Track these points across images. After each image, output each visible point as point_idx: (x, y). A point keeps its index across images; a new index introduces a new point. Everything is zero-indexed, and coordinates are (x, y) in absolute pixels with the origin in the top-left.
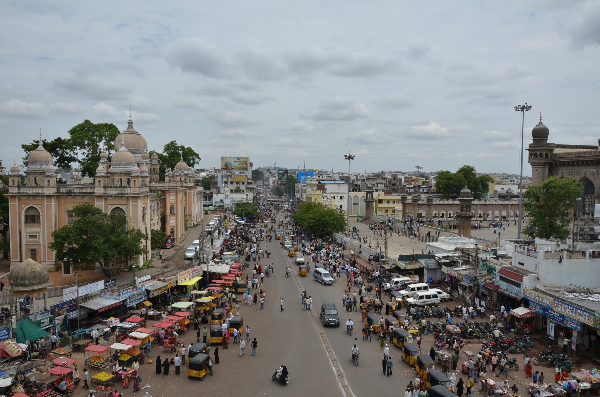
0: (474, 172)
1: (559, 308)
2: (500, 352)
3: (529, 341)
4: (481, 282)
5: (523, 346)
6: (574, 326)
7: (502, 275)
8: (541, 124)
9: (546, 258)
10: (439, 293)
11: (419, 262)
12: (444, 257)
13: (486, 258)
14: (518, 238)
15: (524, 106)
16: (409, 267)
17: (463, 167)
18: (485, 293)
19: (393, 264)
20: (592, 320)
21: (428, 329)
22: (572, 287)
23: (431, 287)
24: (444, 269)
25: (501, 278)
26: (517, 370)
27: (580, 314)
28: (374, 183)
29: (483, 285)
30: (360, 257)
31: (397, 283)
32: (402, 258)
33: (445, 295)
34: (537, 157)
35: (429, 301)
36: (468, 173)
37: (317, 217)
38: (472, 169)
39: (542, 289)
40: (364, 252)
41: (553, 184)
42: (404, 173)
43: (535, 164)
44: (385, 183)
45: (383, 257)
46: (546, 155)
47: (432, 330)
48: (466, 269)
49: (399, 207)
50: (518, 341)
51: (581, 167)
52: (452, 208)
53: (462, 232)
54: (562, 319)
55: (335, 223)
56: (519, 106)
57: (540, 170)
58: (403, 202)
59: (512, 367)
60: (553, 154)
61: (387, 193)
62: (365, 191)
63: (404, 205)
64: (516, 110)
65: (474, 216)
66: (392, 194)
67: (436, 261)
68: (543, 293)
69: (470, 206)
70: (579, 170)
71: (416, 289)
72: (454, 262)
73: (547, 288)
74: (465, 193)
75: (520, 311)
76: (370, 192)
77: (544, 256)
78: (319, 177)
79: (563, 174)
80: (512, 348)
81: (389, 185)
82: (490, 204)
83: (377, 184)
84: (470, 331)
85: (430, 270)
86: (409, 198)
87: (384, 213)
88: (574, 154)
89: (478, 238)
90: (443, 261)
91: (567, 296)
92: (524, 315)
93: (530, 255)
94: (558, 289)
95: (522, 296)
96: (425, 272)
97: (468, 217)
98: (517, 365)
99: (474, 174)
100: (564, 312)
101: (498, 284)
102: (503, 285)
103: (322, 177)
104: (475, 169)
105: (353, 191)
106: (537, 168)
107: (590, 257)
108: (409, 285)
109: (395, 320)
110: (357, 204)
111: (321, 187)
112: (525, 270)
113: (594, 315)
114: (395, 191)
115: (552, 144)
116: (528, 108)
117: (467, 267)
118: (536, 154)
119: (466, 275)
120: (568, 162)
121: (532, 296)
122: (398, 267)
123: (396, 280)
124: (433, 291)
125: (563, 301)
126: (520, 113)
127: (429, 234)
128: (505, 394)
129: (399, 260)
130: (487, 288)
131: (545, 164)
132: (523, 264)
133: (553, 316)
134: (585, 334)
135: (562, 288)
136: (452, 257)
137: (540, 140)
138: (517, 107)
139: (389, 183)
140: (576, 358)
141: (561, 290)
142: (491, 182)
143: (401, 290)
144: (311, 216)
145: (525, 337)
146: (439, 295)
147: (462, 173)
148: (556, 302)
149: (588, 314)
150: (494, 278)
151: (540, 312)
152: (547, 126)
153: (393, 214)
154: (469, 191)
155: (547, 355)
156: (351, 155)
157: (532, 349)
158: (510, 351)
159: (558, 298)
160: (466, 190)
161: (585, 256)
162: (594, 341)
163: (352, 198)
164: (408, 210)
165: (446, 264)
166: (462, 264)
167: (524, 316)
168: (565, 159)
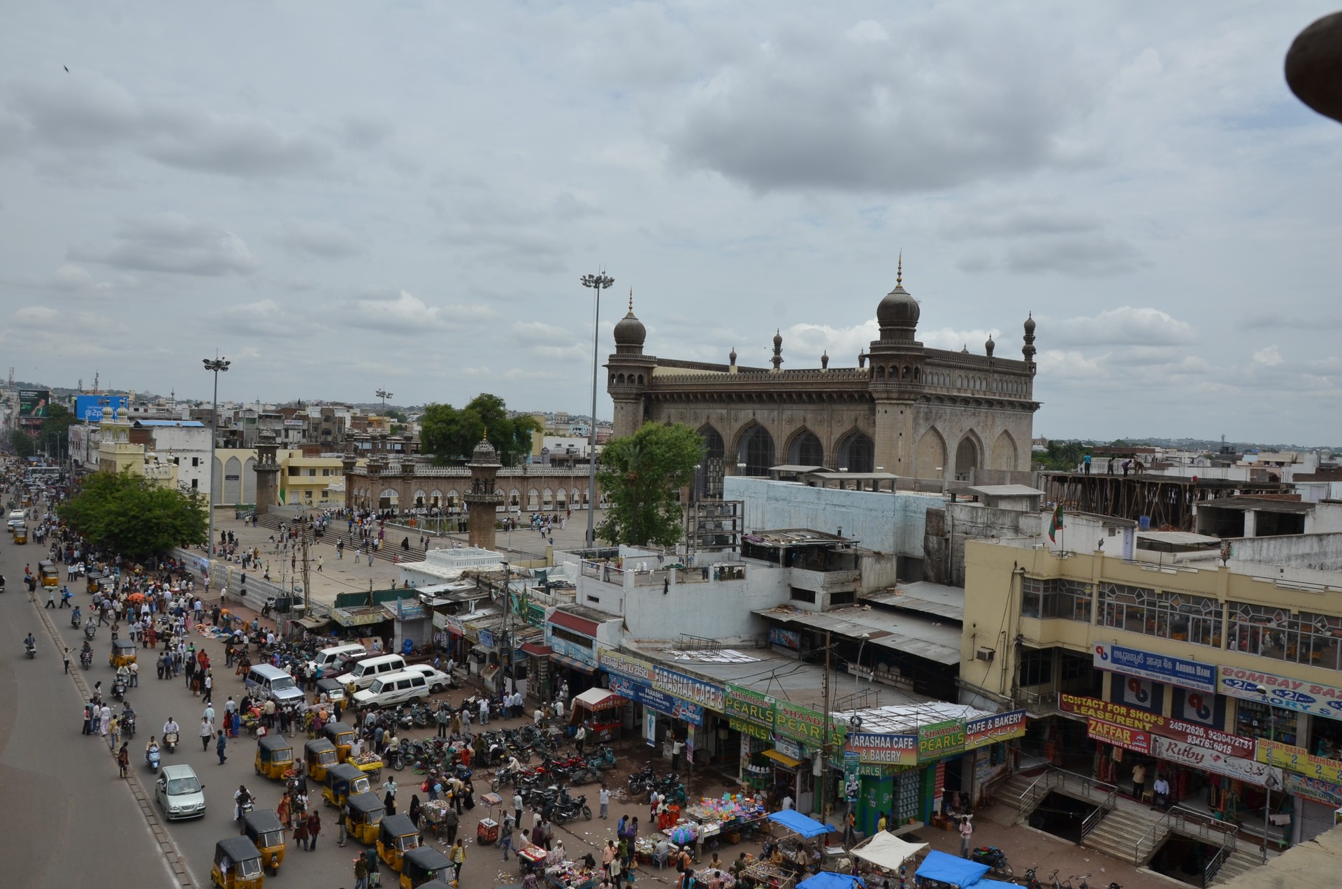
0: (502, 408)
1: (664, 684)
2: (554, 787)
3: (609, 756)
4: (516, 642)
5: (599, 768)
6: (690, 715)
7: (557, 626)
8: (630, 316)
9: (639, 585)
10: (428, 673)
11: (383, 607)
12: (438, 594)
13: (525, 590)
14: (588, 547)
15: (599, 278)
16: (359, 620)
17: (480, 398)
18: (524, 664)
19: (324, 617)
20: (720, 700)
21: (404, 756)
22: (686, 640)
23: (410, 663)
24: (439, 620)
25: (556, 631)
26: (589, 819)
27: (699, 690)
28: (279, 427)
29: (520, 649)
30: (241, 605)
31: (332, 658)
32: (344, 601)
33: (440, 676)
34: (623, 382)
35: (405, 694)
36: (489, 411)
37: (131, 510)
38: (499, 402)
39: (633, 647)
40: (251, 591)
41: (654, 437)
42: (349, 407)
43: (619, 397)
44: (305, 427)
45: (298, 601)
46: (641, 377)
47: (412, 757)
48: (486, 617)
49: (338, 483)
50: (590, 757)
51: (702, 406)
52: (456, 486)
53: (476, 538)
54: (668, 704)
55: (178, 522)
56: (591, 276)
57: (630, 408)
58: (347, 471)
59: (579, 813)
60: (653, 378)
61: (309, 451)
62: (257, 447)
63: (350, 479)
64: (585, 284)
65: (501, 503)
66: (323, 455)
67: (421, 602)
68: (635, 654)
69: (493, 480)
70: (698, 411)
71: (376, 669)
72: (459, 604)
73: (641, 645)
74: (482, 454)
75: (593, 697)
76: (268, 449)
77: (636, 581)
78: (136, 410)
79: (669, 418)
80: (579, 773)
81: (315, 434)
82: (534, 477)
83: (287, 430)
84: (495, 749)
85: (407, 624)
86: (362, 463)
87: (302, 498)
88: (689, 379)
89: (510, 549)
90: (437, 602)
91: (676, 658)
92: (599, 703)
93: (609, 581)
94: (660, 646)
95: (595, 664)
96: (398, 629)
97: (490, 504)
98: (587, 808)
99: (502, 414)
100: (672, 689)
101: (549, 644)
102: (560, 646)
103: (146, 411)
104: (505, 401)
105: (226, 446)
106: (623, 405)
107: (715, 578)
108: (360, 663)
109: (327, 746)
110: (236, 478)
111: (141, 435)
112: (601, 612)
113: (723, 690)
114: (329, 447)
115: (651, 357)
116: (608, 282)
117: (487, 612)
118: (621, 376)
119: (485, 629)
120: (679, 395)
121: (614, 663)
122: (335, 622)
123: (329, 651)
124: (414, 671)
125: (670, 668)
126: (592, 290)
127: (405, 544)
128: (565, 874)
129: (336, 607)
130: (527, 655)
131: (637, 397)
132: (596, 600)
133: (653, 701)
134: (709, 728)
135: (668, 643)
136: (455, 592)
137: (629, 349)
138: (587, 278)
139: (316, 429)
140: (695, 779)
141: (667, 646)
142: (537, 431)
143: (341, 673)
144: (113, 507)
145: (602, 748)
146: (427, 679)
147: (478, 409)
148: (657, 671)
149: (713, 690)
150: (541, 632)
151: (628, 695)
152: (641, 321)
153: (325, 499)
154: (491, 449)
155: (643, 780)
156: (220, 359)
157: (615, 771)
158: (574, 781)
159: (661, 663)
160: (484, 447)
161: (707, 578)
162: (724, 740)
163: (224, 463)
164: (359, 490)
165: (443, 609)
166: (477, 607)
167: (599, 706)
168: (673, 388)
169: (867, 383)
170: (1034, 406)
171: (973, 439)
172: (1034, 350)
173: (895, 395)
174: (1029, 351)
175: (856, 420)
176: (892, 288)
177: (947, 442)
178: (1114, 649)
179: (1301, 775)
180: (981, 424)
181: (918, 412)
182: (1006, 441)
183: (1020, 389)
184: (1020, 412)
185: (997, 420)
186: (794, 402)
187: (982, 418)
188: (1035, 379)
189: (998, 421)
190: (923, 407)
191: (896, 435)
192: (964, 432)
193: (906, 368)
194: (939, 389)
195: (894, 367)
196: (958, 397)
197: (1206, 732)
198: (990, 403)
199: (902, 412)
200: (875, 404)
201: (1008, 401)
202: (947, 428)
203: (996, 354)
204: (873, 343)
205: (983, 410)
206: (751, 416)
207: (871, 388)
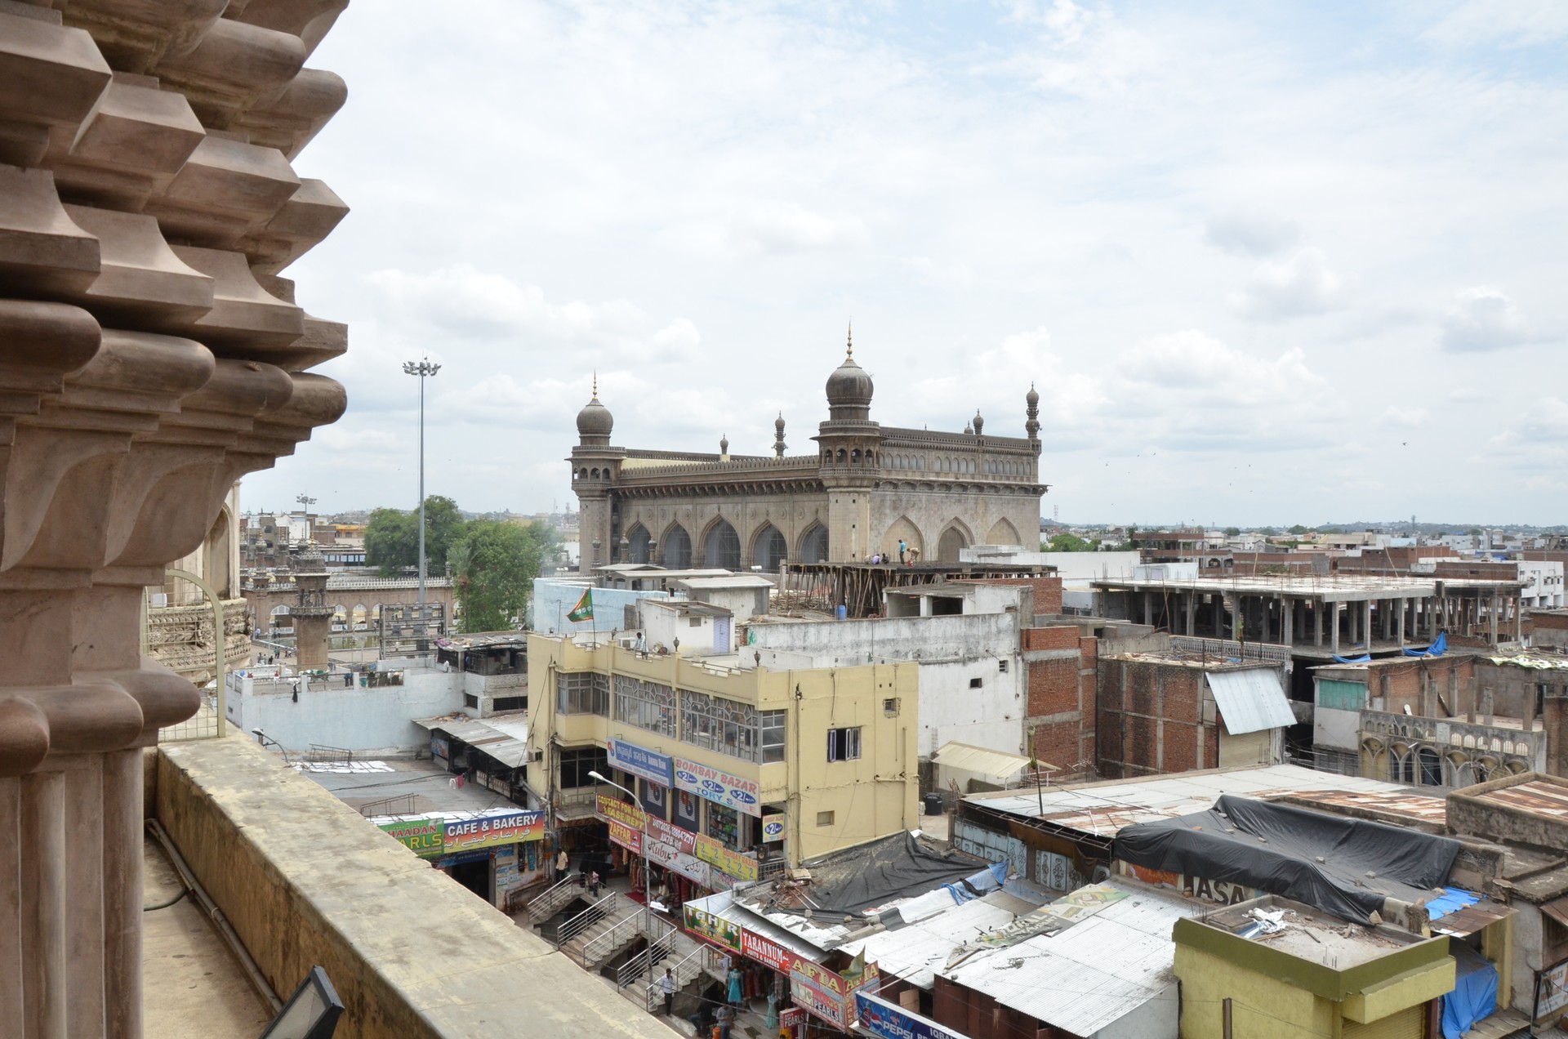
8: (594, 402)
9: (260, 693)
15: (422, 365)
22: (318, 750)
34: (588, 477)
36: (436, 515)
43: (584, 494)
46: (606, 471)
51: (669, 501)
53: (303, 655)
56: (411, 363)
57: (595, 506)
60: (621, 472)
64: (406, 372)
69: (321, 591)
70: (665, 507)
74: (308, 562)
77: (255, 689)
79: (638, 516)
88: (656, 471)
97: (316, 617)
104: (457, 504)
106: (588, 503)
107: (363, 684)
115: (618, 448)
116: (433, 370)
118: (584, 471)
120: (645, 490)
126: (420, 378)
131: (604, 493)
135: (298, 754)
137: (592, 440)
141: (296, 757)
147: (426, 513)
152: (608, 408)
161: (352, 684)
168: (641, 482)
169: (816, 470)
170: (1039, 490)
171: (961, 529)
172: (1038, 425)
173: (845, 482)
174: (1032, 428)
175: (817, 512)
176: (842, 362)
177: (923, 533)
178: (618, 744)
179: (719, 869)
180: (970, 512)
181: (882, 501)
182: (1005, 529)
183: (1021, 470)
184: (1021, 497)
185: (991, 506)
186: (754, 493)
187: (971, 504)
188: (1041, 459)
189: (993, 508)
190: (889, 494)
191: (848, 527)
192: (945, 522)
193: (856, 451)
194: (910, 474)
195: (842, 451)
196: (934, 481)
197: (671, 829)
198: (980, 487)
199: (854, 501)
200: (828, 493)
201: (1004, 484)
202: (923, 518)
203: (985, 431)
204: (822, 424)
205: (972, 495)
206: (716, 511)
207: (820, 475)
